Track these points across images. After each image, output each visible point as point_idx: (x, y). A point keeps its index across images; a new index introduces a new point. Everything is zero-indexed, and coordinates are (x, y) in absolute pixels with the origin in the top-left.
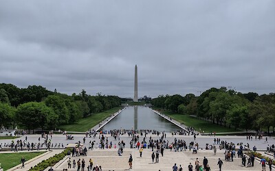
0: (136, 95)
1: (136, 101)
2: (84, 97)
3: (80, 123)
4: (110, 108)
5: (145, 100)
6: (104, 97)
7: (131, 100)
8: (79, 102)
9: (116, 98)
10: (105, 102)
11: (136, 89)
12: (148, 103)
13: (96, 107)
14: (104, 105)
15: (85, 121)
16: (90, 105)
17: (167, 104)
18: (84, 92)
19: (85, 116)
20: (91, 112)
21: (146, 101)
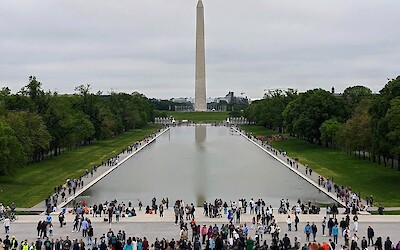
0: (201, 90)
1: (201, 108)
2: (35, 99)
3: (20, 179)
4: (118, 131)
5: (230, 106)
6: (98, 98)
7: (185, 105)
8: (18, 116)
9: (137, 100)
10: (102, 111)
11: (200, 74)
12: (235, 115)
13: (70, 130)
14: (98, 123)
15: (36, 172)
16: (53, 124)
17: (290, 119)
18: (34, 85)
19: (38, 156)
20: (54, 145)
21: (233, 110)
